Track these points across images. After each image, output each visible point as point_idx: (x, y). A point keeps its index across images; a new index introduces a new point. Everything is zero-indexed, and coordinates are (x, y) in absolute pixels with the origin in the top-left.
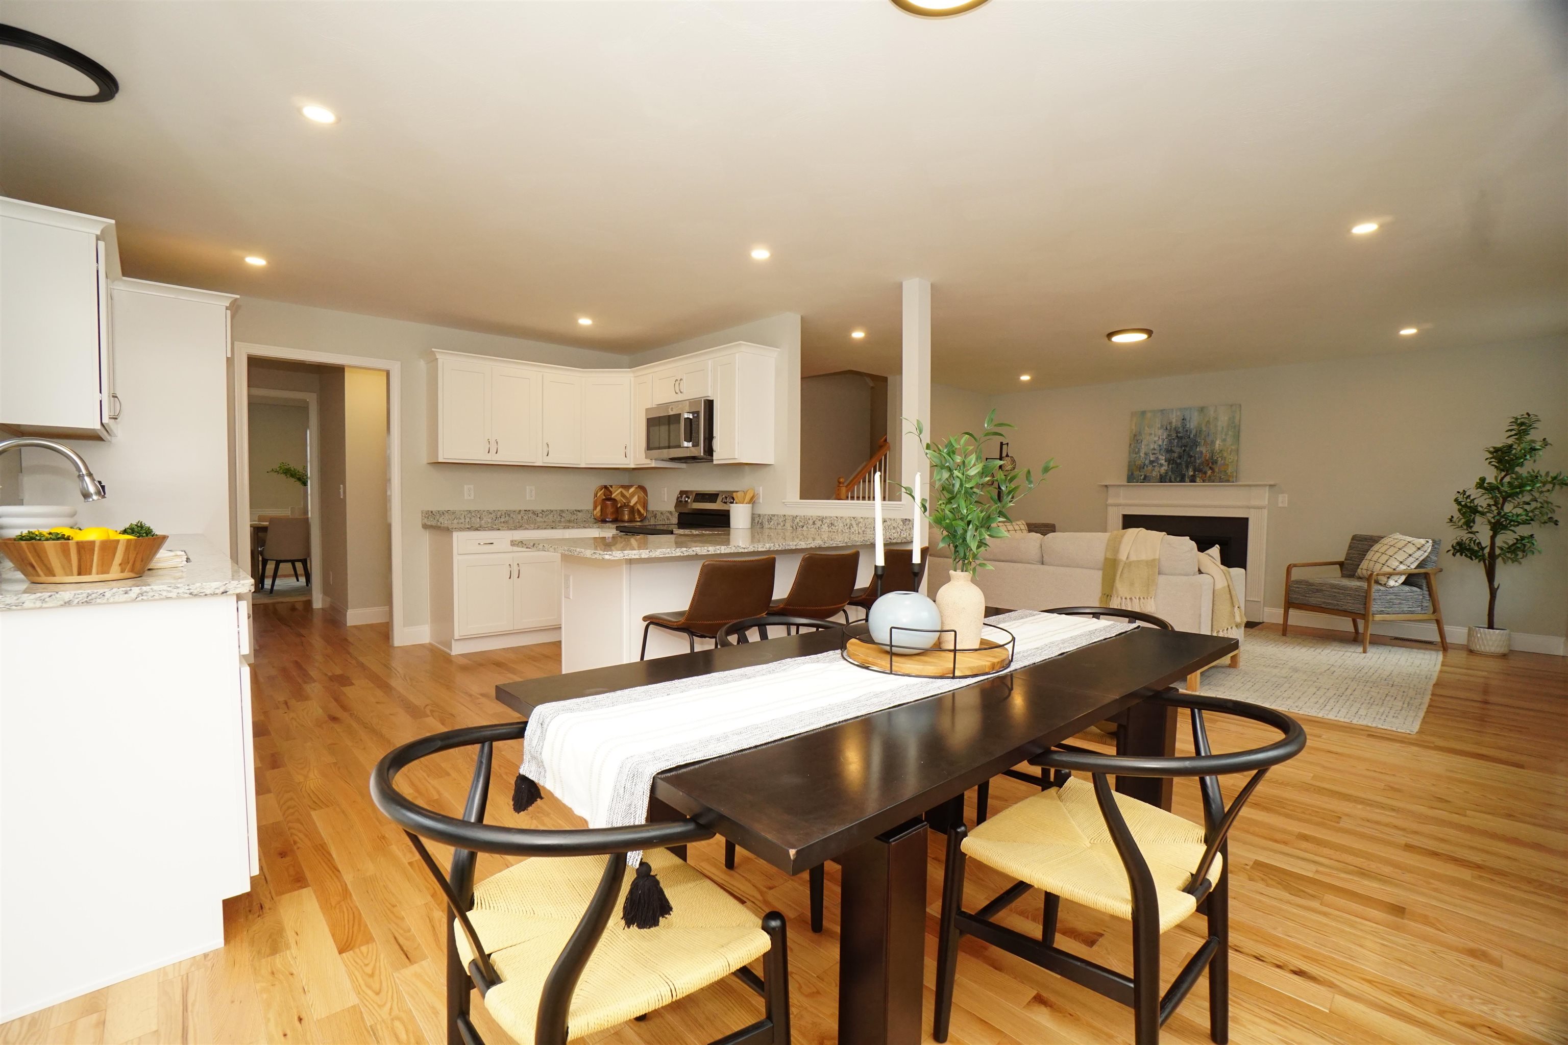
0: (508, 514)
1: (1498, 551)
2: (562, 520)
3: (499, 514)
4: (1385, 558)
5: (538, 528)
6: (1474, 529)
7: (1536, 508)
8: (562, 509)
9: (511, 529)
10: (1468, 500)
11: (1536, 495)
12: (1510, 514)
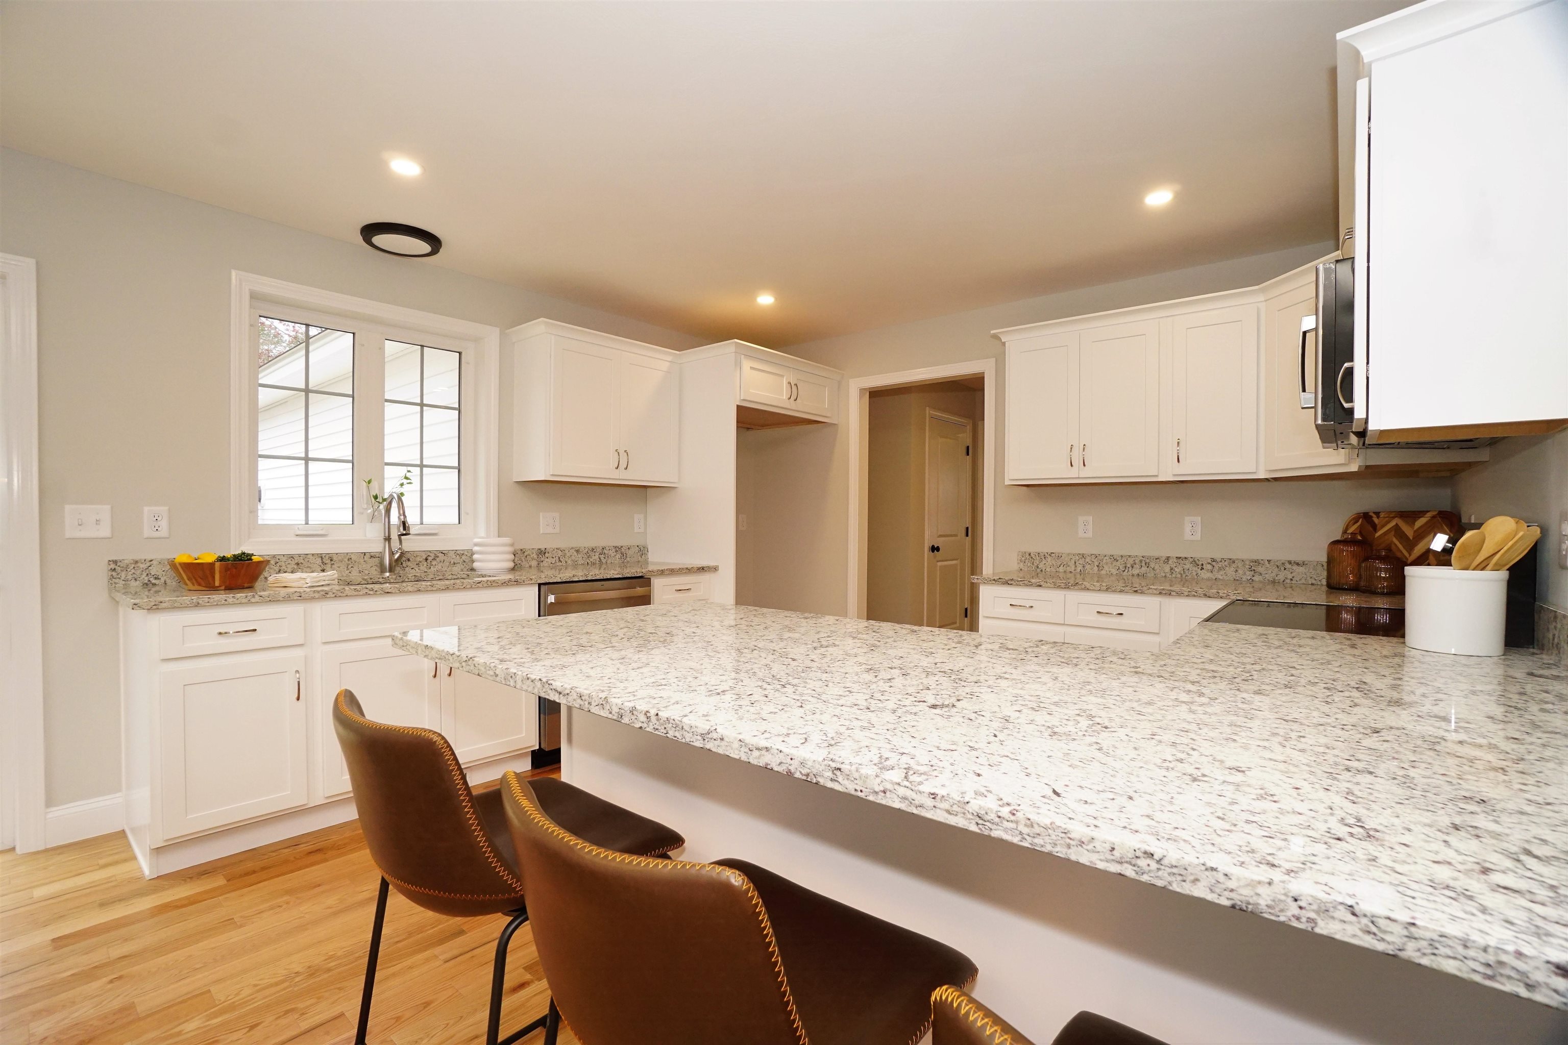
0: (1145, 562)
2: (1257, 578)
3: (1131, 561)
5: (1107, 590)
8: (1255, 557)
9: (1059, 587)
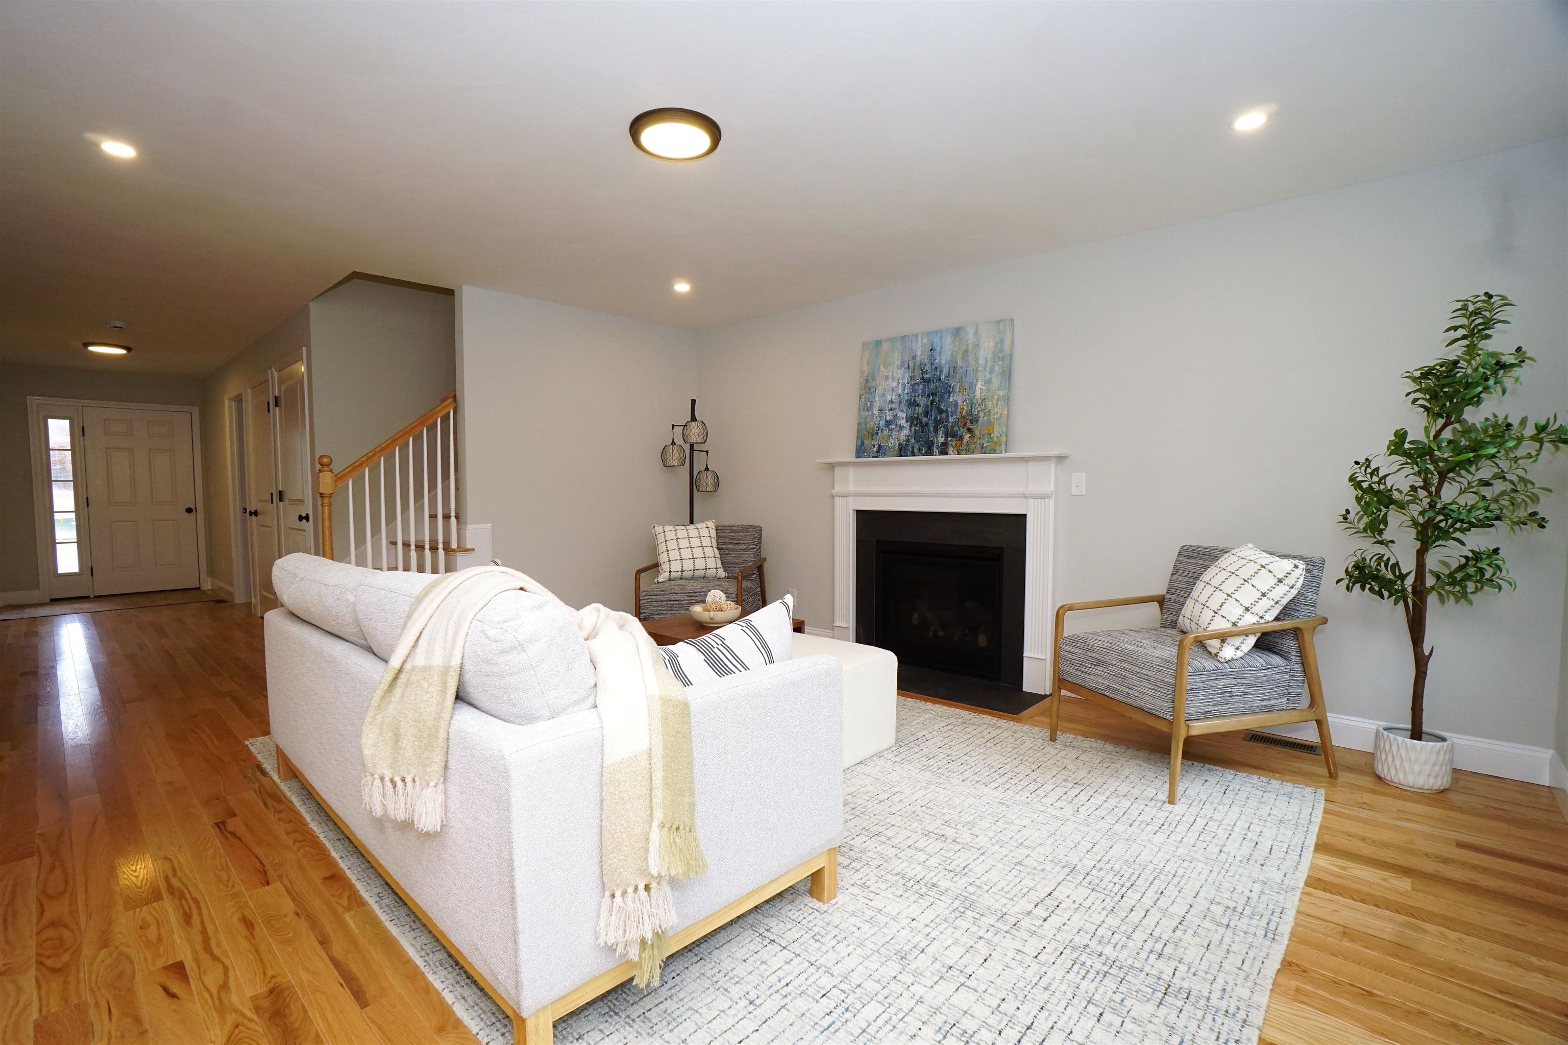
1: (1430, 581)
4: (1219, 597)
6: (1386, 536)
7: (1504, 493)
10: (1375, 479)
11: (1504, 464)
12: (1454, 507)
